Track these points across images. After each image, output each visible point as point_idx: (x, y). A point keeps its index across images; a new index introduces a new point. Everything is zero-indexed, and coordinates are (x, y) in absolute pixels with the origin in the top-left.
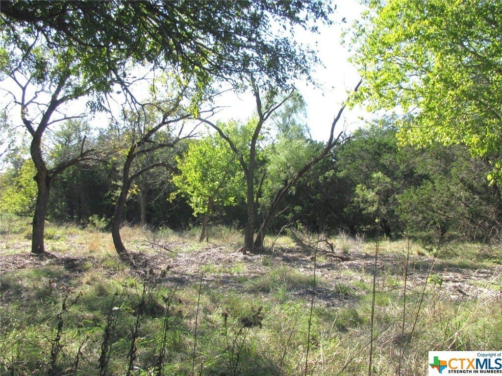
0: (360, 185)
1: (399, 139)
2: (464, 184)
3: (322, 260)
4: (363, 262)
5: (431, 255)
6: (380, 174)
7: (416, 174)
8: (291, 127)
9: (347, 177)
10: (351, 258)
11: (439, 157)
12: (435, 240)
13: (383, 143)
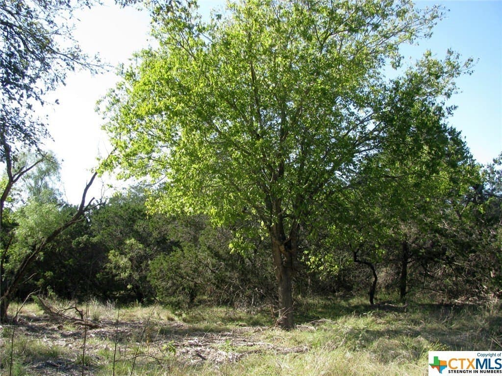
0: (113, 251)
1: (148, 207)
2: (211, 251)
3: (70, 329)
4: (112, 330)
5: (180, 320)
6: (133, 241)
7: (169, 241)
8: (43, 190)
9: (100, 243)
10: (101, 325)
11: (189, 226)
12: (184, 305)
13: (137, 210)
